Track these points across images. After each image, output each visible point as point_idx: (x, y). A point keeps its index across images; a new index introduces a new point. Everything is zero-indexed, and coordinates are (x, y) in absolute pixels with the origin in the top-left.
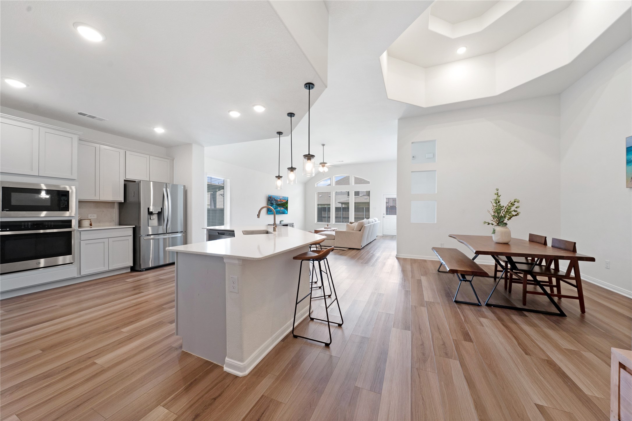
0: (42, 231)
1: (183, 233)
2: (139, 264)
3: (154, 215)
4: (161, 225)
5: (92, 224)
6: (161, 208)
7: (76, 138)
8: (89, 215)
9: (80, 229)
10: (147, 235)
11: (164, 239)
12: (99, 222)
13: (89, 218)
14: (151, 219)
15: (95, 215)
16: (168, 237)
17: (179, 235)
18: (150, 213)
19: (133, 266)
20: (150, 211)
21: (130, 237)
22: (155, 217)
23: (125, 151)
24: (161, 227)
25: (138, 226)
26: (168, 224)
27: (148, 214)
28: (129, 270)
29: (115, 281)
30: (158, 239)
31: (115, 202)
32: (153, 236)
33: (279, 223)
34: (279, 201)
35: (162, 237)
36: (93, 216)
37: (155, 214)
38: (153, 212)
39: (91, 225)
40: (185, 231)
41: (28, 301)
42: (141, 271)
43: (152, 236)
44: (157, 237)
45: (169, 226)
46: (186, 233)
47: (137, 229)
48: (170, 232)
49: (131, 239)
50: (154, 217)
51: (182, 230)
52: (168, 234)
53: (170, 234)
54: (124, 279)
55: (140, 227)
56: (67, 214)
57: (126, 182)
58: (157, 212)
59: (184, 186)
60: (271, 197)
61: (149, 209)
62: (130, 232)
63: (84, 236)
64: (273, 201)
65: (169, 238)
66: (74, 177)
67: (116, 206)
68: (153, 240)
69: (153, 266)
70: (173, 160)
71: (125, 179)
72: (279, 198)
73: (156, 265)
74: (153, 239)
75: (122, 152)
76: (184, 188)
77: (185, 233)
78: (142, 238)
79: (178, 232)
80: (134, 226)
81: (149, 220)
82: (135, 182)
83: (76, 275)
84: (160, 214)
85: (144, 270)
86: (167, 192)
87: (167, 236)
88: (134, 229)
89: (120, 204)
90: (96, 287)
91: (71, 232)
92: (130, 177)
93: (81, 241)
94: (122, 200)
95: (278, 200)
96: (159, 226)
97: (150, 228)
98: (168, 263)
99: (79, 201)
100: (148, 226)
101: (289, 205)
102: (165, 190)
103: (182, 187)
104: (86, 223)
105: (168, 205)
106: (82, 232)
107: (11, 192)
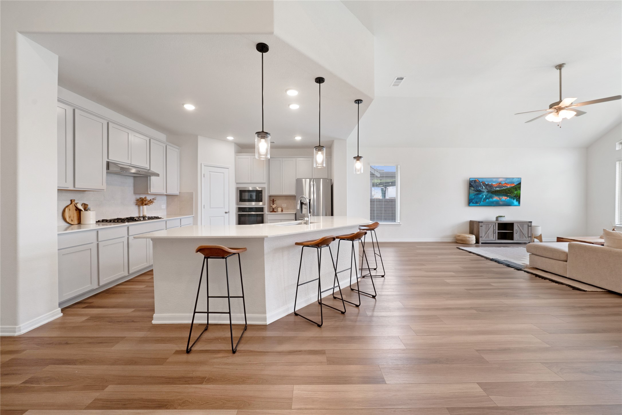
0: (253, 213)
3: (306, 205)
6: (310, 200)
8: (283, 205)
9: (270, 213)
12: (288, 209)
15: (286, 205)
21: (293, 220)
23: (296, 158)
26: (314, 212)
27: (301, 204)
33: (495, 219)
34: (496, 186)
36: (284, 205)
38: (304, 203)
39: (282, 211)
50: (306, 207)
56: (261, 203)
60: (475, 181)
61: (301, 200)
63: (270, 217)
64: (481, 186)
66: (264, 182)
70: (331, 158)
71: (296, 179)
72: (494, 182)
76: (329, 182)
80: (295, 213)
81: (303, 209)
88: (296, 215)
91: (263, 214)
92: (299, 177)
93: (268, 220)
94: (295, 194)
95: (494, 184)
99: (269, 196)
100: (302, 213)
101: (524, 192)
105: (313, 197)
106: (272, 215)
107: (243, 192)
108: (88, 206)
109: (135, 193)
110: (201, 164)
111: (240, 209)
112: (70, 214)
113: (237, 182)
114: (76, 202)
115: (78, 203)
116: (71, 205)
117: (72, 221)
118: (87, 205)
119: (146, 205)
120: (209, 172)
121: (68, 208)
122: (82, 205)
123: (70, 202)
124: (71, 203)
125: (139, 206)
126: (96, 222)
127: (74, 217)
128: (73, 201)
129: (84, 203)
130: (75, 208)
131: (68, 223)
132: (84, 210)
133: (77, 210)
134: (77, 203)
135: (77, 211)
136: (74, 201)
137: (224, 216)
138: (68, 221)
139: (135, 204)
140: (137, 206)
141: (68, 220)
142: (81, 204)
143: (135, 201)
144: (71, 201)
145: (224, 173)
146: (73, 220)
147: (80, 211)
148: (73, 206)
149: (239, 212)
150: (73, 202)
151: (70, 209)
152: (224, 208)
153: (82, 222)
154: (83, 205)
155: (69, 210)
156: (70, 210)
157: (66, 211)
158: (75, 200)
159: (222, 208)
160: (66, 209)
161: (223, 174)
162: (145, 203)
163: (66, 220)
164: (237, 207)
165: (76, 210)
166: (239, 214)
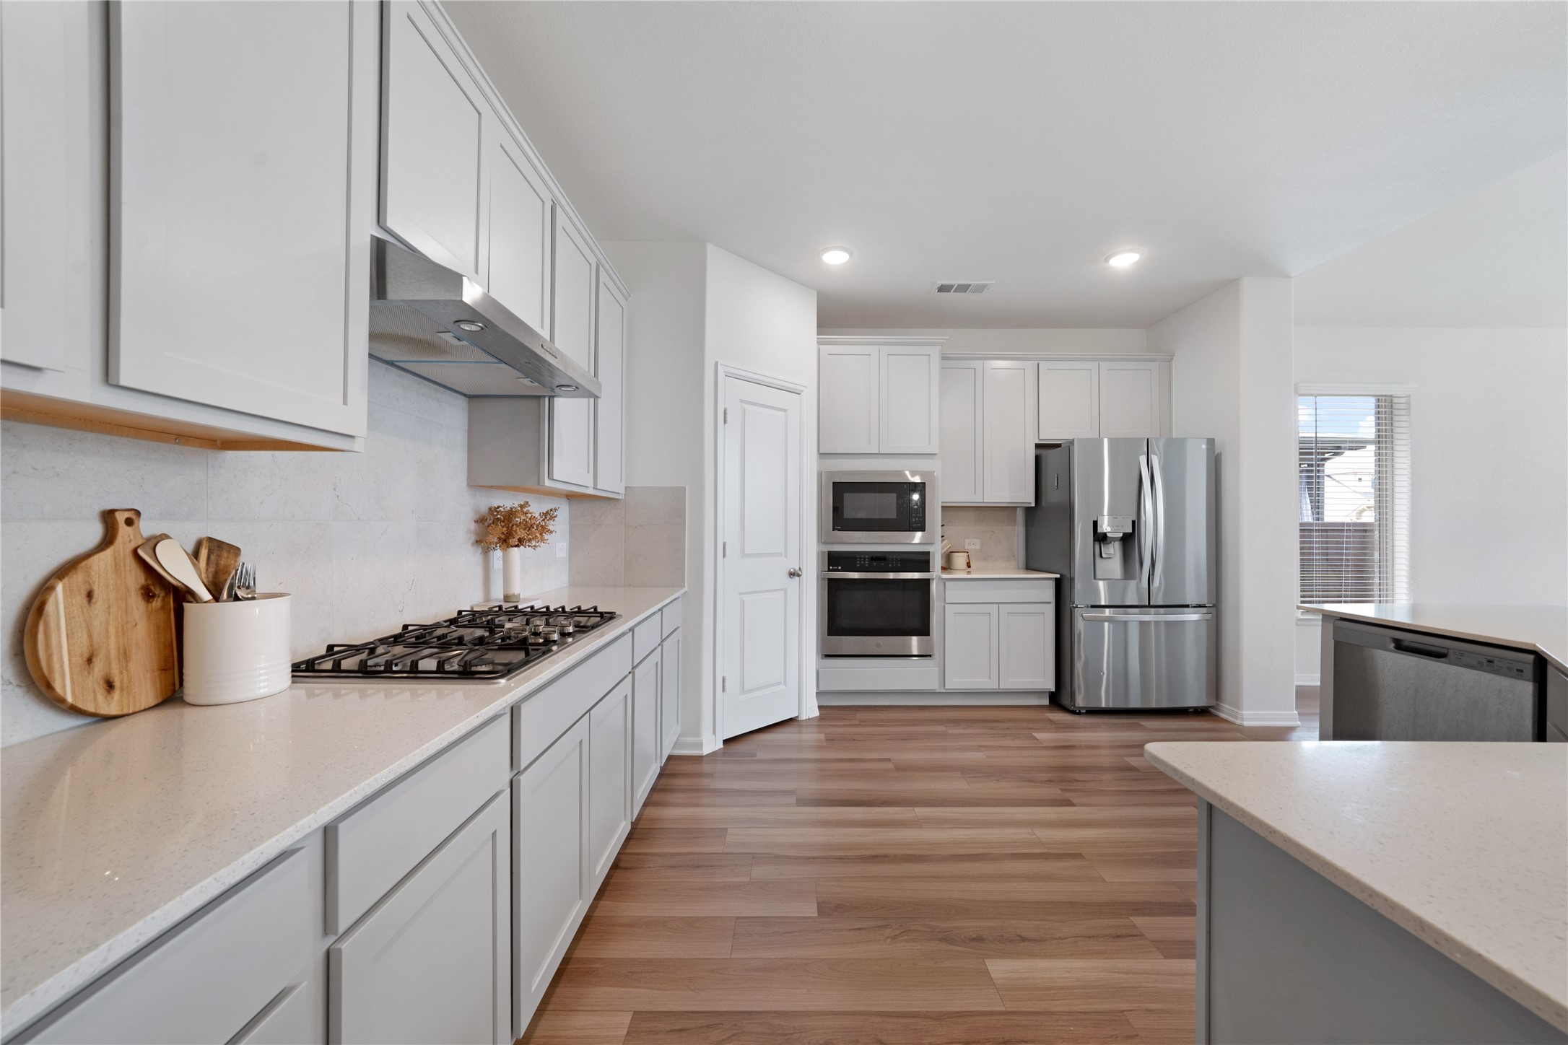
0: (891, 576)
1: (1204, 610)
2: (1069, 689)
3: (1111, 545)
4: (1133, 578)
5: (972, 564)
6: (1133, 522)
7: (935, 353)
8: (967, 541)
9: (945, 576)
10: (1093, 607)
11: (1143, 624)
12: (985, 559)
13: (967, 547)
14: (1104, 556)
15: (978, 541)
16: (1153, 619)
17: (1192, 616)
18: (1101, 538)
19: (1054, 690)
20: (1099, 530)
21: (1048, 605)
22: (1114, 550)
23: (1036, 362)
24: (1133, 583)
25: (1068, 576)
26: (1153, 575)
27: (1094, 541)
28: (1046, 702)
29: (1010, 725)
30: (1126, 623)
31: (1016, 507)
32: (1112, 609)
35: (1135, 617)
36: (973, 543)
37: (1114, 539)
38: (1108, 535)
39: (969, 565)
40: (1214, 606)
41: (863, 723)
42: (1073, 712)
43: (1107, 610)
44: (1120, 615)
45: (1156, 583)
46: (1217, 610)
47: (1066, 584)
48: (1161, 603)
49: (1050, 610)
50: (1111, 551)
51: (1204, 601)
52: (1152, 610)
53: (1162, 610)
54: (1031, 726)
55: (1072, 580)
56: (921, 537)
57: (1042, 452)
58: (1121, 535)
59: (1211, 442)
61: (1095, 523)
62: (1048, 593)
63: (953, 593)
65: (1157, 623)
66: (934, 449)
67: (1020, 516)
68: (1111, 625)
69: (1111, 706)
70: (1170, 361)
71: (1037, 442)
73: (1121, 705)
74: (1109, 619)
75: (1030, 366)
76: (1208, 450)
77: (1213, 610)
78: (1077, 612)
79: (1187, 606)
80: (1058, 576)
81: (1098, 559)
82: (1059, 446)
83: (934, 685)
84: (1129, 540)
85: (1084, 711)
86: (1152, 468)
87: (1150, 616)
88: (1059, 584)
89: (1028, 510)
90: (970, 731)
91: (927, 581)
92: (1049, 435)
93: (946, 606)
94: (1031, 500)
96: (1126, 579)
97: (1101, 584)
98: (1154, 706)
99: (942, 507)
100: (1095, 578)
102: (1143, 459)
103: (1204, 446)
104: (960, 560)
105: (1154, 511)
106: (948, 583)
107: (847, 492)
108: (242, 559)
109: (475, 485)
110: (716, 364)
111: (835, 560)
112: (90, 636)
113: (821, 452)
114: (147, 528)
115: (165, 537)
116: (109, 552)
117: (110, 686)
118: (235, 551)
119: (521, 542)
120: (742, 401)
121: (77, 578)
122: (195, 555)
123: (95, 532)
124: (108, 539)
125: (486, 551)
126: (296, 668)
127: (125, 655)
128: (121, 518)
129: (210, 539)
130: (135, 578)
131: (75, 711)
132: (206, 596)
133: (157, 591)
134: (153, 542)
135: (157, 603)
136: (129, 522)
137: (785, 590)
138: (70, 699)
139: (473, 538)
140: (480, 551)
141: (66, 688)
142: (190, 548)
143: (473, 526)
144: (108, 517)
145: (784, 410)
146: (117, 684)
147: (181, 595)
148: (117, 568)
149: (829, 570)
150: (123, 530)
151: (96, 594)
152: (786, 557)
153: (191, 690)
154: (204, 553)
155: (80, 599)
156: (90, 595)
157: (50, 607)
158: (138, 513)
159: (779, 554)
160: (52, 588)
161: (782, 414)
162: (521, 533)
163: (49, 686)
164: (823, 553)
165: (148, 595)
166: (830, 580)
